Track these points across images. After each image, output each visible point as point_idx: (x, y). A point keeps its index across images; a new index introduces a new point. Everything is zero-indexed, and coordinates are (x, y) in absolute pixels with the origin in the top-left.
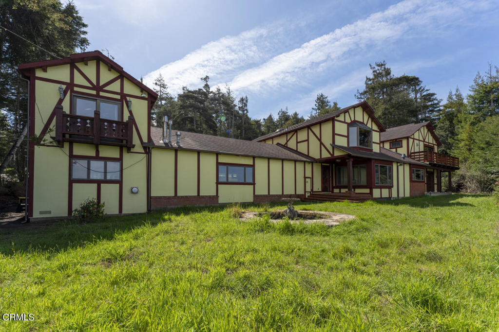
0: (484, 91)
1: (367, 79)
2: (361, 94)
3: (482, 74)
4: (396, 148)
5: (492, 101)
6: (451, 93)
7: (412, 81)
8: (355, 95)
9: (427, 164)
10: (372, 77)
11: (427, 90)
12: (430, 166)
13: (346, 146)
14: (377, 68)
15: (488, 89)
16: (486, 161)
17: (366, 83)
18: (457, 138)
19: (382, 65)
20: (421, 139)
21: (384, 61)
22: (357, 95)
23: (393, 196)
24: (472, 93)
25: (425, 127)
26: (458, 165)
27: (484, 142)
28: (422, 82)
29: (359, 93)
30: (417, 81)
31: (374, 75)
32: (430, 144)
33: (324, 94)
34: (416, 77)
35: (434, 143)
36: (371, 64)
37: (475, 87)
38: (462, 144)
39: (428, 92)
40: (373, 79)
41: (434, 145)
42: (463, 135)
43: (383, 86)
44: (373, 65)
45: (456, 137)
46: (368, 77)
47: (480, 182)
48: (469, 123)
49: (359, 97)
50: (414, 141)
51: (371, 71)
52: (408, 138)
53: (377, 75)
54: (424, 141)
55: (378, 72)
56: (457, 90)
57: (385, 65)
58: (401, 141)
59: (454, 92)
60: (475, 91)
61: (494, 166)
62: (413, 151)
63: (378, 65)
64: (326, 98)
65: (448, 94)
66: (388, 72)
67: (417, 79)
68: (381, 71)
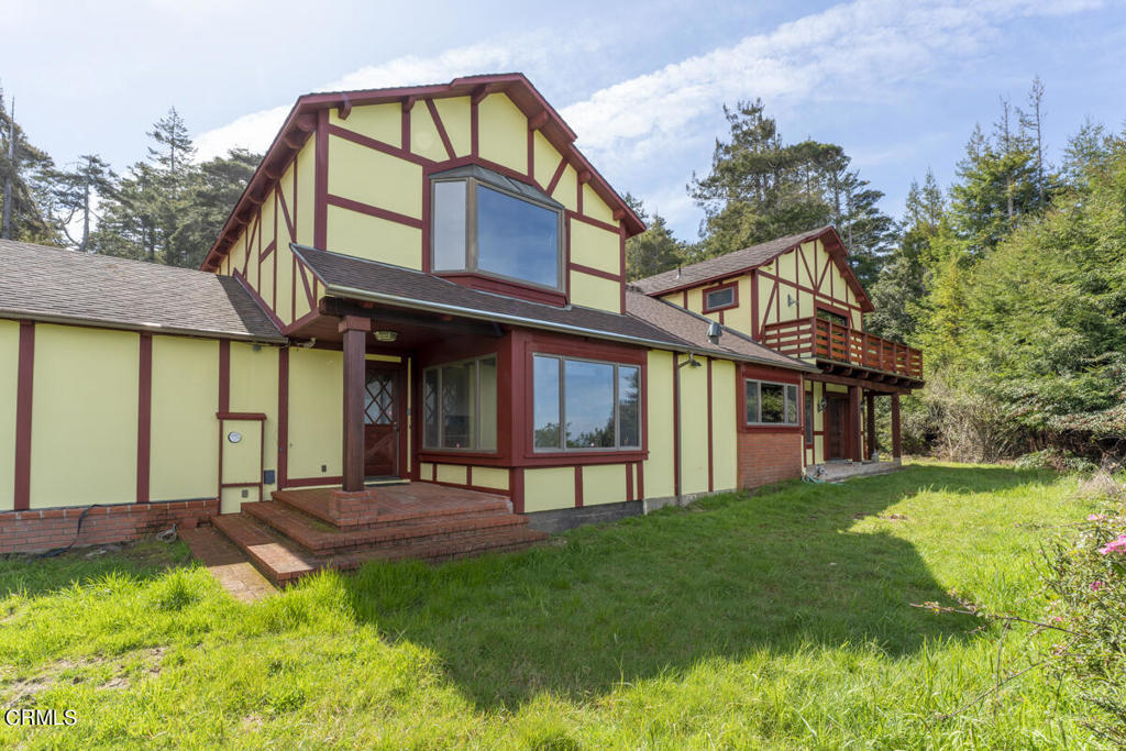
0: (992, 174)
1: (719, 146)
2: (702, 185)
3: (987, 131)
4: (721, 311)
5: (1010, 202)
6: (915, 186)
7: (826, 157)
8: (688, 187)
9: (811, 366)
10: (729, 140)
11: (863, 183)
12: (820, 371)
13: (416, 264)
14: (742, 118)
15: (1001, 169)
16: (997, 361)
17: (716, 157)
18: (928, 301)
19: (754, 110)
20: (805, 282)
21: (759, 100)
22: (692, 186)
23: (647, 495)
24: (964, 183)
25: (818, 242)
26: (920, 374)
27: (991, 307)
28: (849, 159)
29: (697, 180)
30: (839, 158)
31: (737, 137)
32: (835, 304)
33: (633, 196)
34: (837, 145)
35: (852, 301)
36: (728, 107)
37: (970, 166)
38: (936, 320)
39: (866, 188)
40: (734, 148)
41: (851, 307)
42: (940, 294)
43: (759, 167)
44: (733, 110)
45: (925, 298)
46: (721, 142)
47: (981, 426)
48: (954, 260)
49: (698, 192)
50: (776, 287)
51: (729, 125)
52: (753, 273)
53: (744, 138)
54: (815, 291)
55: (745, 128)
56: (929, 178)
57: (760, 110)
58: (736, 284)
59: (922, 184)
60: (970, 176)
61: (1019, 377)
62: (772, 320)
63: (745, 112)
64: (641, 204)
65: (909, 189)
66: (768, 129)
67: (838, 151)
68: (752, 128)
